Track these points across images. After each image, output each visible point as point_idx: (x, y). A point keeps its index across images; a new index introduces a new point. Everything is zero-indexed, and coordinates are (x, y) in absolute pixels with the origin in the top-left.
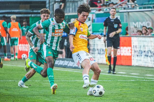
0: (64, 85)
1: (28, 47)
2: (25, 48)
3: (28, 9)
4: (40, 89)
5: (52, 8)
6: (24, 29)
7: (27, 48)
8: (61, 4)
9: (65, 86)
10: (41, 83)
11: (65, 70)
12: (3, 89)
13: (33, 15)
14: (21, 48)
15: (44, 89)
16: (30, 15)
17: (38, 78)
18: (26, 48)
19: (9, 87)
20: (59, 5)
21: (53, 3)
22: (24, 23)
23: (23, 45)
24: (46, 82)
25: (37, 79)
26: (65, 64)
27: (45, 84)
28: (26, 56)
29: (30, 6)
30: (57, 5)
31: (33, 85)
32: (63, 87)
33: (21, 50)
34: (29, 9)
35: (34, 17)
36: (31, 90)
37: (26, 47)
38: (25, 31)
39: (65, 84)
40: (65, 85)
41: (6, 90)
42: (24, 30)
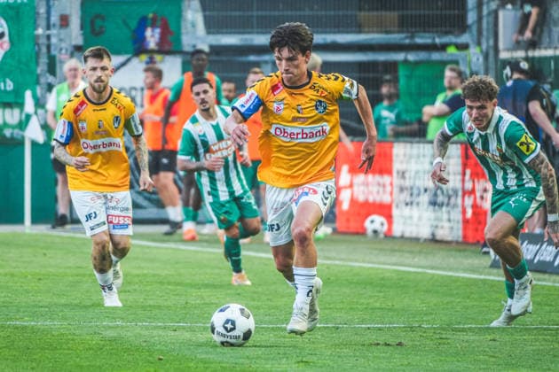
0: (537, 343)
1: (391, 184)
2: (381, 189)
3: (392, 29)
4: (441, 360)
5: (491, 26)
6: (385, 113)
7: (388, 189)
8: (528, 8)
9: (541, 348)
10: (444, 336)
11: (544, 280)
12: (287, 358)
13: (411, 57)
14: (363, 192)
15: (458, 361)
16: (400, 56)
17: (431, 314)
18: (384, 192)
19: (315, 349)
20: (519, 13)
21: (493, 6)
22: (385, 90)
23: (370, 177)
24: (463, 330)
25: (430, 318)
26: (542, 258)
27: (462, 337)
28: (382, 224)
29: (399, 16)
30: (513, 13)
31: (411, 343)
32: (534, 351)
33: (361, 198)
34: (396, 29)
35: (417, 63)
36: (402, 365)
37: (384, 186)
38: (388, 121)
39: (544, 340)
40: (543, 343)
41: (302, 362)
42: (386, 118)
